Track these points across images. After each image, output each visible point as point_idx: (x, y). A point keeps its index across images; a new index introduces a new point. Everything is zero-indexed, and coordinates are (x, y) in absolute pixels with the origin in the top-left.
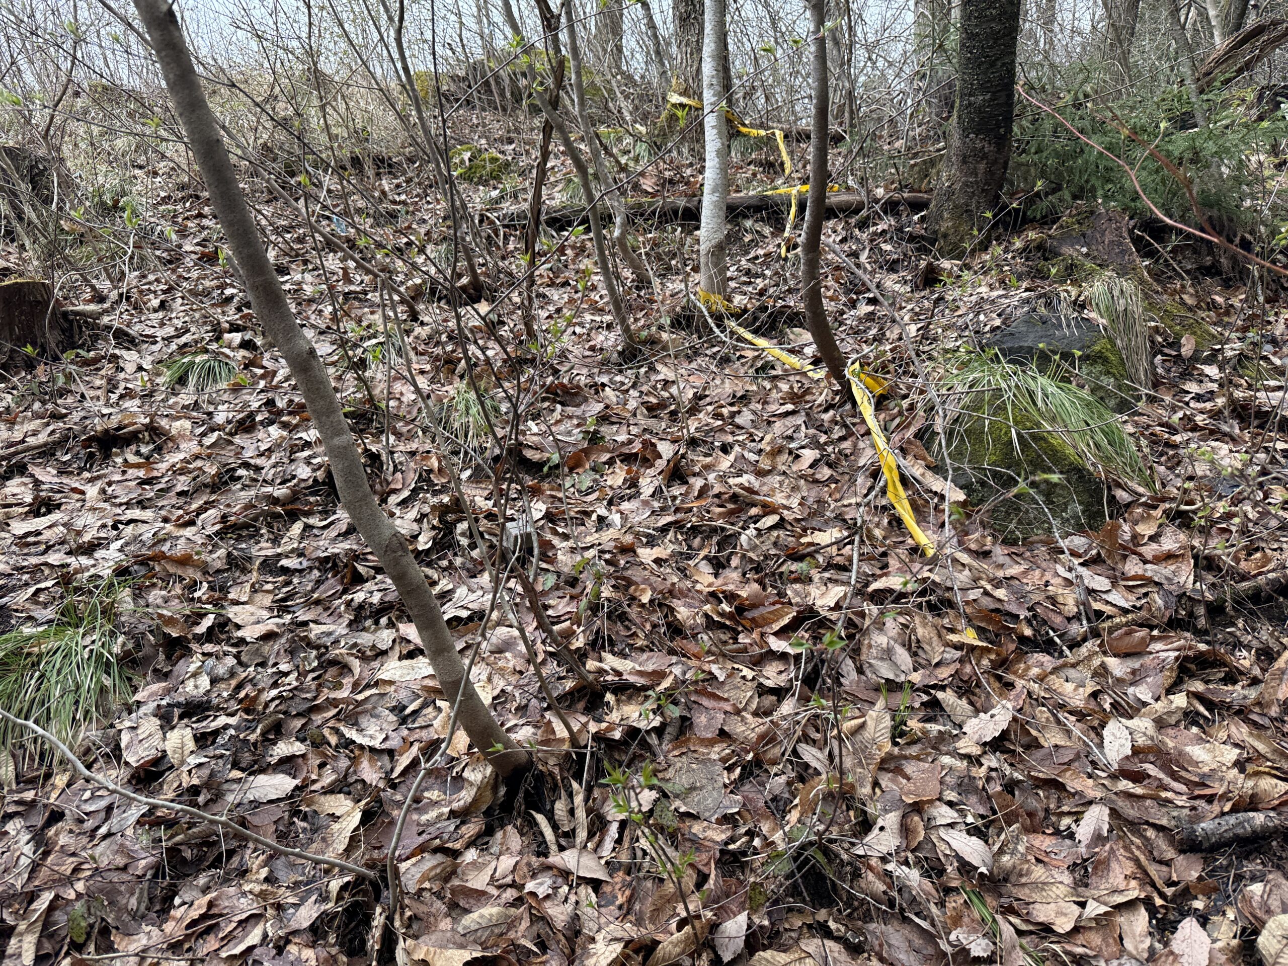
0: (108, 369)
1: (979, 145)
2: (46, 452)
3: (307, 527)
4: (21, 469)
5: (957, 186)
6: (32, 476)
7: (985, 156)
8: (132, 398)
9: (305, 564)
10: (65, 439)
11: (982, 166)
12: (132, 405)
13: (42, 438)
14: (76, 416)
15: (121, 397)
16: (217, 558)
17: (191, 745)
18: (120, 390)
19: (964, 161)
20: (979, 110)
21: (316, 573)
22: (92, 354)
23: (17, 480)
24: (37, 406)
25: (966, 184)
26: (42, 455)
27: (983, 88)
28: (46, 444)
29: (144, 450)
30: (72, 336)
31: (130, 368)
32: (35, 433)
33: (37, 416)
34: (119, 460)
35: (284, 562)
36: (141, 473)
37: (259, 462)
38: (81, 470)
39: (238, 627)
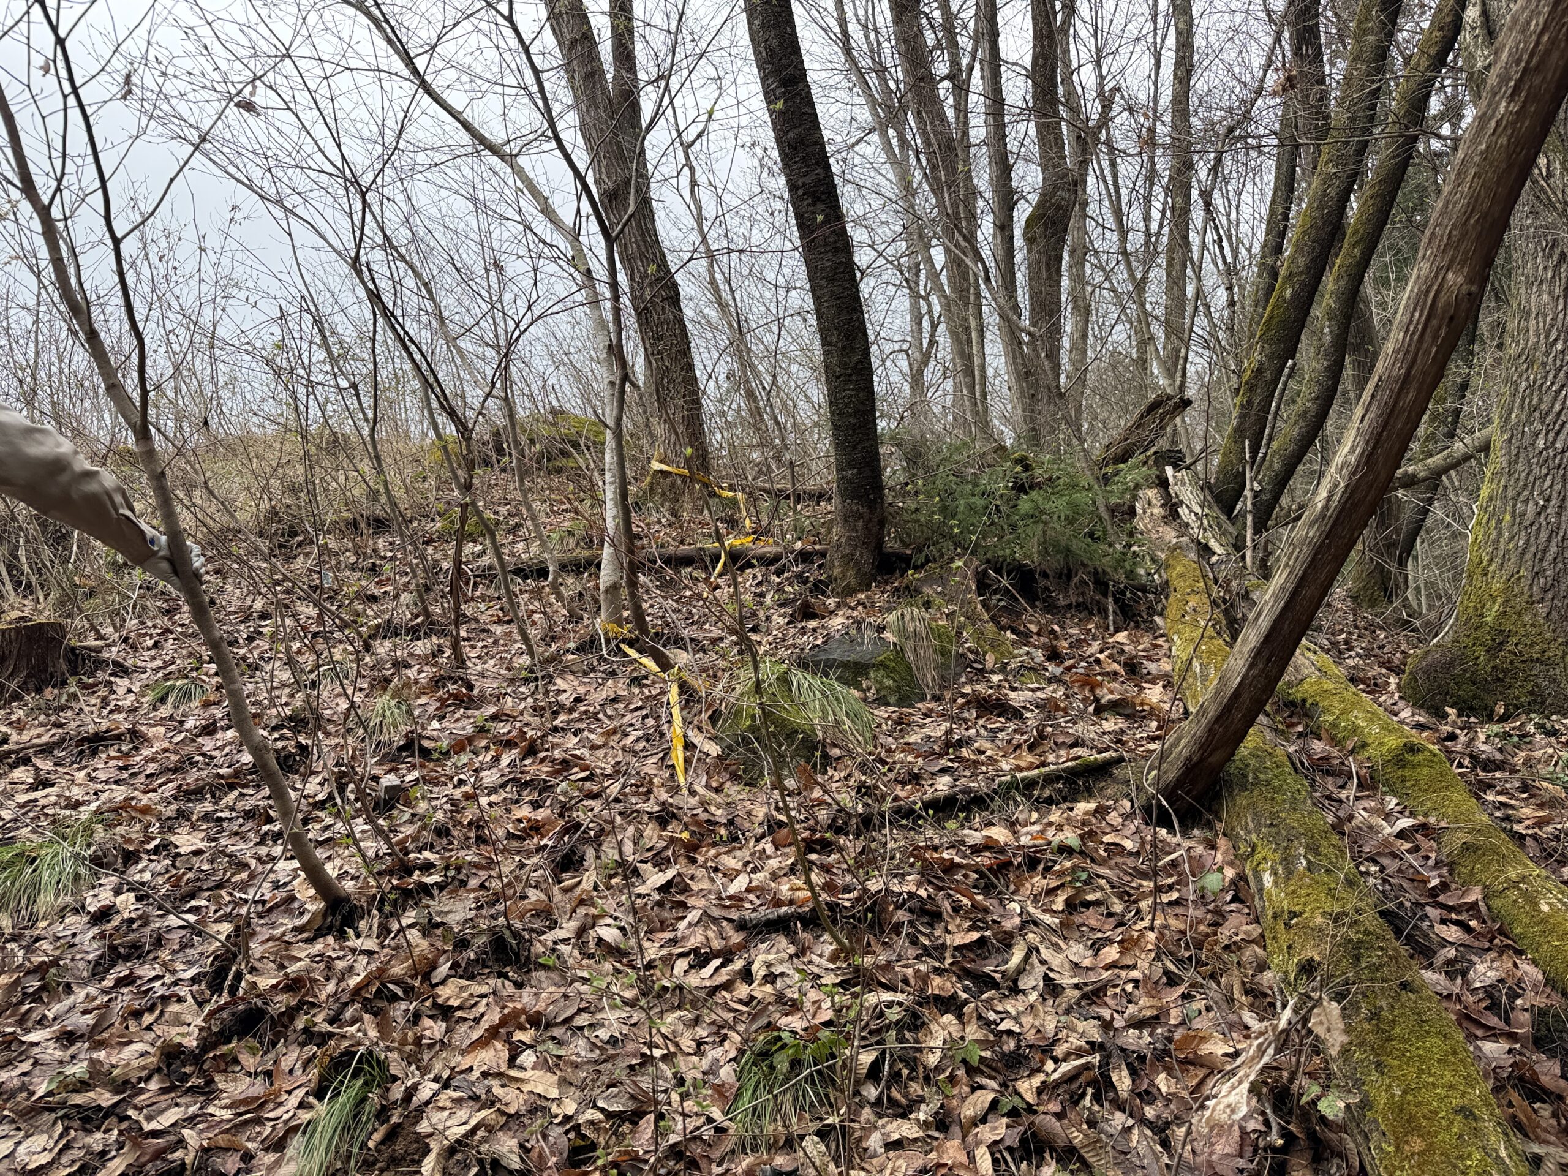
0: (103, 692)
1: (855, 508)
2: (47, 750)
3: (242, 795)
4: (26, 761)
5: (843, 540)
6: (34, 765)
7: (861, 517)
8: (120, 712)
9: (234, 814)
10: (63, 740)
11: (860, 524)
12: (120, 717)
13: (45, 739)
14: (73, 725)
15: (111, 712)
16: (170, 811)
17: (133, 900)
18: (112, 706)
19: (846, 521)
20: (850, 481)
21: (241, 820)
22: (91, 681)
23: (22, 768)
24: (42, 718)
25: (849, 538)
26: (42, 751)
27: (851, 465)
28: (47, 744)
29: (124, 748)
30: (76, 667)
31: (121, 691)
32: (39, 736)
33: (42, 725)
34: (104, 756)
35: (219, 815)
36: (120, 763)
37: (214, 753)
38: (73, 763)
39: (177, 847)
